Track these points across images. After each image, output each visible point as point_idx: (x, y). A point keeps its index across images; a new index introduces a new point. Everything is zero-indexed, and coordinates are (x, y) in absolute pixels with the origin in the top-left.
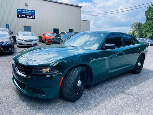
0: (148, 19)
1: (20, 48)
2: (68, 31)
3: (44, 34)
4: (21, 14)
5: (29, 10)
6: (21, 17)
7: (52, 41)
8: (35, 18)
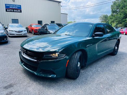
0: (113, 12)
1: (12, 38)
2: (50, 23)
3: (31, 26)
4: (9, 8)
5: (15, 5)
6: (9, 11)
7: (39, 31)
8: (21, 12)
